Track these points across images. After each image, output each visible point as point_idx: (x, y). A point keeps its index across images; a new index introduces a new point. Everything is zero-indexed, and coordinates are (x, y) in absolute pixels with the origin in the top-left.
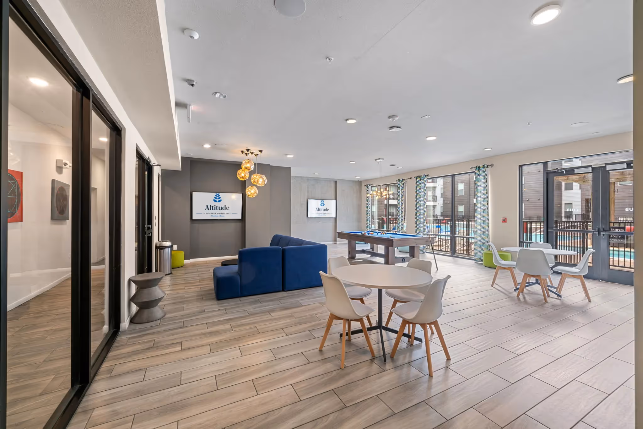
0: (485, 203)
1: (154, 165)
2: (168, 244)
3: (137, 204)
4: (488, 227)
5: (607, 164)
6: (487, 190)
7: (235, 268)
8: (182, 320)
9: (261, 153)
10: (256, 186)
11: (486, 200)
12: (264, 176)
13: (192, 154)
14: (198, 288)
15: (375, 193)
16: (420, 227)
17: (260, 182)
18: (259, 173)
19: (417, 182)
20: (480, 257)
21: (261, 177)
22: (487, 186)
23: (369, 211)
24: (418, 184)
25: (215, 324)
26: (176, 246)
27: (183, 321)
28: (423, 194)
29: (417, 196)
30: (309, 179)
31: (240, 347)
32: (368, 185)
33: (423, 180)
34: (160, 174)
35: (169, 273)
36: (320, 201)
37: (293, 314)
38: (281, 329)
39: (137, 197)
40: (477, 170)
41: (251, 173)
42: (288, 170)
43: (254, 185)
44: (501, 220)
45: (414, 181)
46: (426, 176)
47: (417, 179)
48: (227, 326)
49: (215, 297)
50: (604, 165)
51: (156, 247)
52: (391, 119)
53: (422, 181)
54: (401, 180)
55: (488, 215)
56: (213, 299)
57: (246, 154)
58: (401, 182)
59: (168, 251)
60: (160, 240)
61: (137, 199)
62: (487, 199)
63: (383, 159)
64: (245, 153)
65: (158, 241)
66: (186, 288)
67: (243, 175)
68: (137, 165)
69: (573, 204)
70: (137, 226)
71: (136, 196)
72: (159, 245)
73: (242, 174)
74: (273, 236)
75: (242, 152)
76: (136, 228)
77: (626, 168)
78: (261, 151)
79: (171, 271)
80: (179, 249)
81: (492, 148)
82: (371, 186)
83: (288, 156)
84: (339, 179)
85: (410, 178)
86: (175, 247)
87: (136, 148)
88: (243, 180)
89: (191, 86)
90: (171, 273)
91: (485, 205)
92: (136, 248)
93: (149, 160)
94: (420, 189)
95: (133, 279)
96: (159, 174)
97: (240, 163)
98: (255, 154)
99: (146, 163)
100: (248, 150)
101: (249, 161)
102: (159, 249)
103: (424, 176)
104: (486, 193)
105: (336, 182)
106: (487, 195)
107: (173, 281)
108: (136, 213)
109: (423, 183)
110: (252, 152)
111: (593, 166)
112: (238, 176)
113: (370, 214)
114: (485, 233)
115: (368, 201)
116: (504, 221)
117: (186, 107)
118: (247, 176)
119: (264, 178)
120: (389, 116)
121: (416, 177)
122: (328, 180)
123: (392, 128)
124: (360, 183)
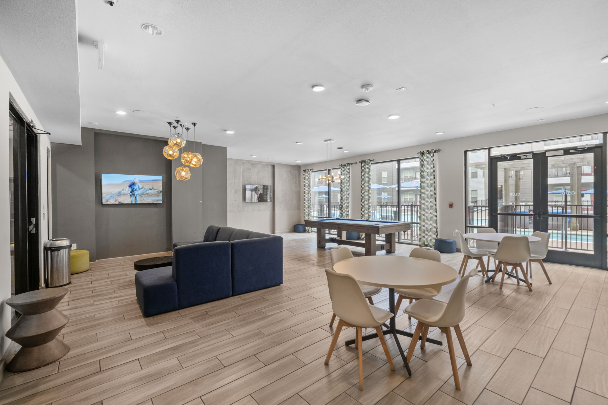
0: (432, 188)
1: (39, 132)
2: (65, 243)
3: (13, 190)
4: (435, 213)
5: (546, 151)
6: (434, 175)
7: (168, 271)
8: (98, 359)
9: (195, 126)
10: (189, 167)
11: (433, 185)
12: (199, 154)
13: (98, 124)
14: (115, 303)
15: (325, 178)
16: (365, 213)
17: (193, 163)
18: (192, 151)
19: (362, 167)
20: (424, 242)
21: (195, 156)
24: (362, 169)
25: (152, 359)
26: (76, 244)
27: (100, 360)
28: (367, 179)
29: (362, 181)
30: (244, 162)
31: (202, 398)
33: (367, 164)
34: (50, 149)
35: (67, 282)
37: (262, 330)
38: (254, 356)
39: (13, 181)
40: (421, 156)
41: (181, 151)
42: (223, 150)
43: (185, 166)
44: (448, 206)
45: (359, 166)
46: (370, 161)
47: (362, 164)
48: (172, 362)
49: (141, 314)
50: (544, 152)
51: (46, 249)
52: (364, 90)
53: (367, 166)
54: (347, 164)
55: (435, 201)
56: (138, 317)
57: (175, 127)
58: (346, 167)
59: (64, 253)
60: (51, 238)
61: (13, 184)
62: (435, 185)
63: (333, 140)
64: (173, 126)
65: (48, 239)
66: (95, 303)
67: (171, 152)
68: (12, 132)
69: (478, 190)
70: (13, 220)
71: (10, 180)
72: (50, 245)
73: (169, 152)
74: (207, 228)
75: (170, 124)
76: (11, 222)
77: (563, 154)
78: (194, 124)
79: (69, 279)
80: (79, 248)
81: (443, 132)
82: (312, 171)
83: (228, 132)
84: (277, 163)
85: (355, 163)
86: (74, 246)
87: (10, 100)
88: (170, 158)
89: (109, 5)
90: (69, 283)
91: (432, 191)
92: (11, 251)
93: (32, 125)
94: (365, 174)
95: (8, 302)
96: (47, 148)
97: (166, 140)
98: (185, 128)
99: (27, 128)
100: (178, 122)
101: (179, 136)
102: (49, 252)
103: (369, 161)
104: (433, 179)
105: (273, 166)
106: (434, 180)
107: (74, 294)
108: (11, 203)
109: (367, 168)
110: (182, 124)
111: (534, 153)
112: (164, 154)
114: (432, 219)
116: (451, 206)
117: (96, 46)
118: (176, 154)
119: (199, 156)
120: (362, 85)
121: (361, 162)
122: (265, 164)
123: (359, 101)
124: (298, 168)
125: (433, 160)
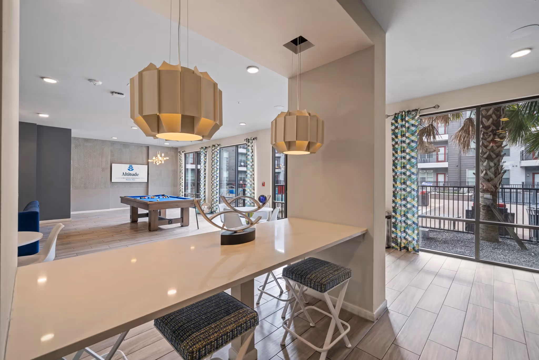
0: (252, 170)
4: (253, 190)
6: (253, 159)
22: (253, 165)
23: (182, 176)
24: (213, 152)
28: (216, 161)
32: (181, 152)
36: (128, 166)
45: (211, 149)
46: (218, 145)
53: (216, 150)
54: (205, 147)
55: (254, 180)
58: (204, 150)
84: (151, 145)
85: (209, 147)
91: (252, 172)
94: (215, 157)
104: (252, 161)
105: (148, 147)
113: (182, 178)
115: (181, 167)
116: (263, 185)
121: (212, 146)
125: (252, 146)
